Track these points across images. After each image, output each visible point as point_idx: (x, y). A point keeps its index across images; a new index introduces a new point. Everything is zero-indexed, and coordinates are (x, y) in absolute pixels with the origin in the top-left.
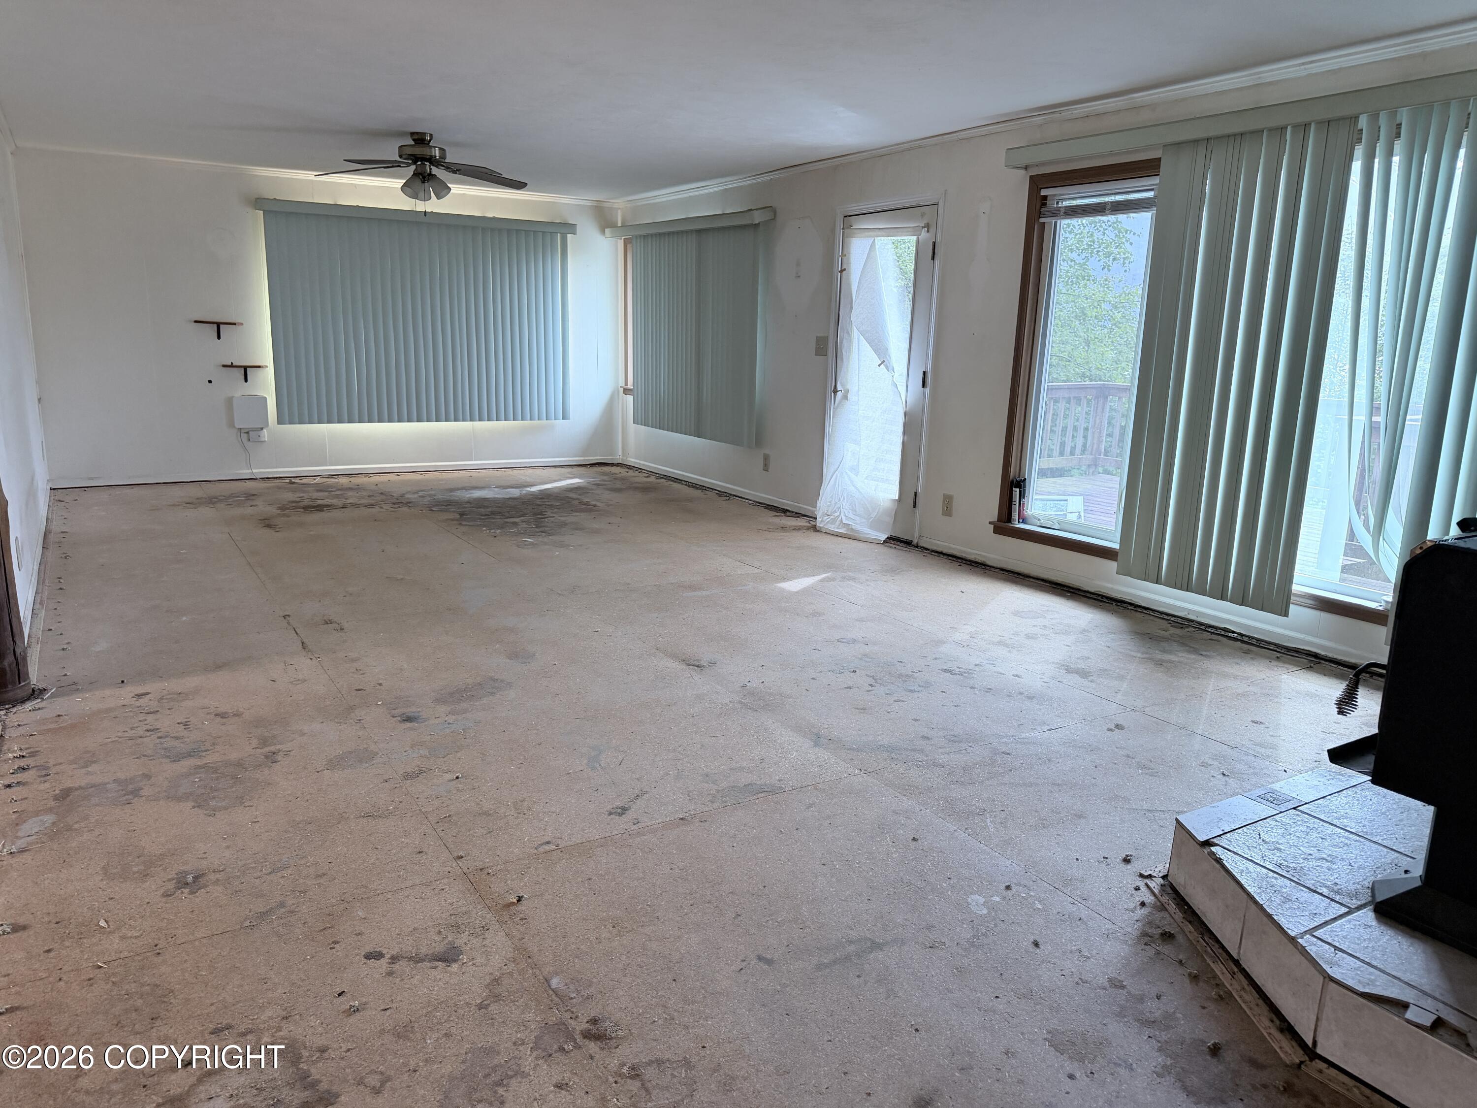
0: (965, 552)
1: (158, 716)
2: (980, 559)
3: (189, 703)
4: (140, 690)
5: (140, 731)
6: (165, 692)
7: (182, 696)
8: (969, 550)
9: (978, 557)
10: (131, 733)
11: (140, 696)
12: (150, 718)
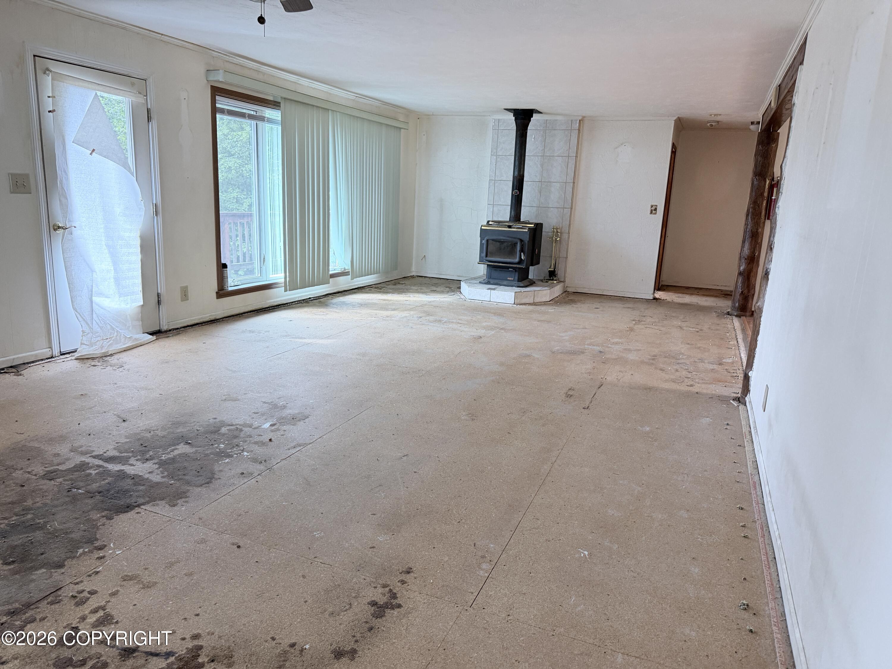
0: (202, 318)
1: (686, 376)
2: (212, 318)
3: (672, 377)
4: (690, 388)
5: (694, 373)
6: (680, 384)
7: (674, 381)
8: (204, 316)
9: (211, 317)
10: (698, 374)
11: (691, 386)
12: (690, 376)
